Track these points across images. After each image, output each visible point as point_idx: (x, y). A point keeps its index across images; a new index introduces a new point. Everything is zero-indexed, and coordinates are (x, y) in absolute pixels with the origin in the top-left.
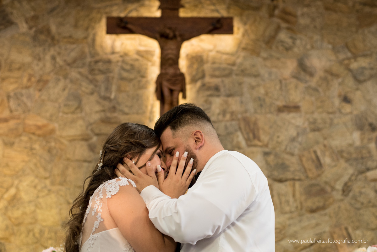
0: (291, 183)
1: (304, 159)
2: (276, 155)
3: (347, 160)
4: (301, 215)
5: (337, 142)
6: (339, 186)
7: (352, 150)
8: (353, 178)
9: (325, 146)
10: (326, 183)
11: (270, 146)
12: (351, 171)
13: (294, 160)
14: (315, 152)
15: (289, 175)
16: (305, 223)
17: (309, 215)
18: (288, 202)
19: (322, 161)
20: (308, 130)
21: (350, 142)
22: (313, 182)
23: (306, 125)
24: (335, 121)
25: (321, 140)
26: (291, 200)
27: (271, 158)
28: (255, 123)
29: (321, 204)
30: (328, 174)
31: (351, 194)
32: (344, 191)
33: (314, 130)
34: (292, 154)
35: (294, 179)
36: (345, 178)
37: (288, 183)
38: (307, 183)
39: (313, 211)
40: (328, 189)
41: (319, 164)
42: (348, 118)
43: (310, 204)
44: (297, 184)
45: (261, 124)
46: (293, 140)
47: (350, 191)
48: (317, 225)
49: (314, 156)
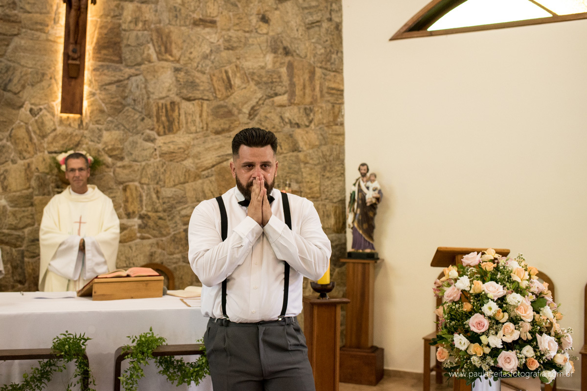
0: (200, 102)
1: (215, 79)
2: (187, 72)
3: (258, 83)
4: (206, 136)
5: (250, 64)
6: (246, 110)
7: (263, 73)
8: (261, 102)
9: (237, 67)
10: (234, 105)
11: (182, 62)
12: (259, 95)
13: (204, 78)
14: (226, 72)
15: (198, 94)
16: (209, 145)
17: (213, 137)
18: (194, 121)
19: (232, 83)
20: (222, 47)
21: (263, 64)
22: (222, 103)
23: (221, 41)
24: (250, 41)
25: (234, 60)
26: (198, 120)
27: (181, 75)
28: (168, 36)
29: (227, 126)
30: (237, 96)
31: (257, 118)
32: (250, 115)
33: (228, 49)
34: (204, 73)
35: (202, 99)
36: (253, 102)
37: (195, 102)
38: (215, 103)
39: (217, 133)
40: (235, 111)
41: (229, 86)
42: (264, 38)
43: (215, 125)
44: (205, 103)
45: (174, 37)
46: (205, 57)
47: (256, 115)
48: (221, 147)
49: (225, 77)
